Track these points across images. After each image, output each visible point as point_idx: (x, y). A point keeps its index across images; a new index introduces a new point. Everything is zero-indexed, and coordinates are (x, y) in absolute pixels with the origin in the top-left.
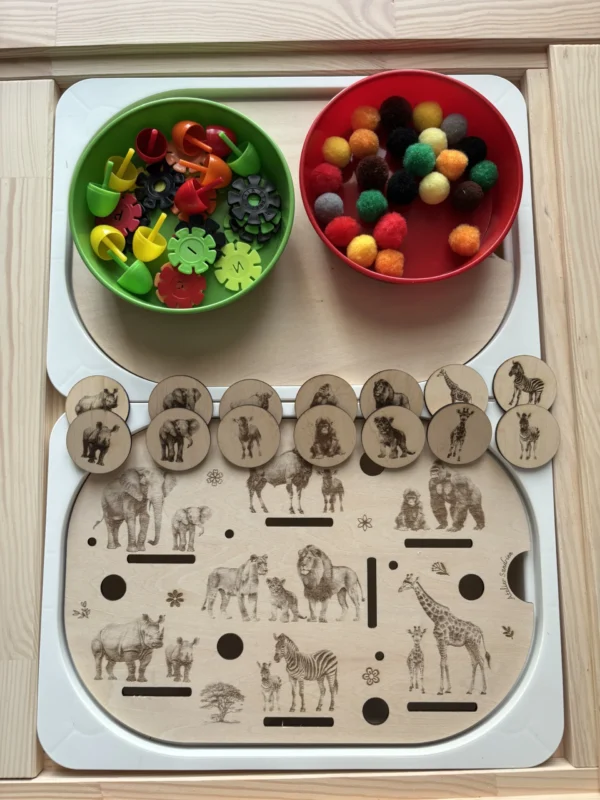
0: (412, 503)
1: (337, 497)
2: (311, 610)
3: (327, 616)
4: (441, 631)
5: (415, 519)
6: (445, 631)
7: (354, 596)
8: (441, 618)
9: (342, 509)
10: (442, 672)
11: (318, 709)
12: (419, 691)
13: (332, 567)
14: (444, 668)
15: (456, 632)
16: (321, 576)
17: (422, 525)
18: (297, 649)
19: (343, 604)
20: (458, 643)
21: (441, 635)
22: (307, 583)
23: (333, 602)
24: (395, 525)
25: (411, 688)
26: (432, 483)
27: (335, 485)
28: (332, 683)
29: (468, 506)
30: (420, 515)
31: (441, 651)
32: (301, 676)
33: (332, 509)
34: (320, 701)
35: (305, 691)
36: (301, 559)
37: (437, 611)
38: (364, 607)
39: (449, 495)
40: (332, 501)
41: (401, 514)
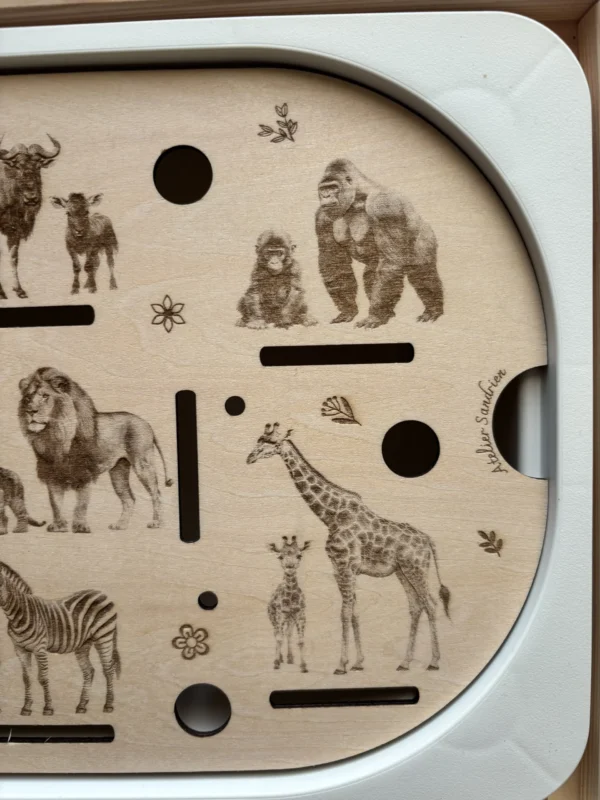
0: (276, 264)
1: (103, 257)
2: (53, 505)
3: (90, 519)
4: (344, 544)
5: (283, 301)
6: (351, 546)
7: (146, 474)
8: (344, 517)
9: (113, 284)
10: (345, 629)
11: (81, 709)
12: (296, 667)
13: (96, 414)
14: (350, 623)
15: (376, 546)
16: (72, 436)
17: (299, 315)
18: (28, 590)
19: (124, 493)
20: (380, 568)
21: (341, 552)
22: (42, 448)
23: (101, 490)
24: (239, 316)
25: (278, 663)
26: (323, 216)
27: (97, 229)
28: (109, 657)
29: (406, 267)
30: (294, 293)
31: (344, 586)
32: (40, 645)
33: (92, 285)
34: (84, 693)
35: (51, 675)
36: (26, 400)
37: (335, 503)
38: (170, 497)
39: (361, 244)
40: (91, 267)
41: (251, 290)
